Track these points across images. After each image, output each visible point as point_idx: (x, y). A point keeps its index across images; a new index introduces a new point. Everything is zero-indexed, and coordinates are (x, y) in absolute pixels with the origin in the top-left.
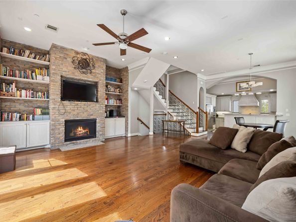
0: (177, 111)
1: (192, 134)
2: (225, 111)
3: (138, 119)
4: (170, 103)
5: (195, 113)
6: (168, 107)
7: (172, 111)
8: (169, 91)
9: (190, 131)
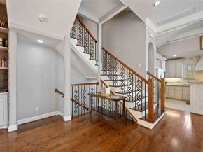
0: (113, 78)
1: (140, 122)
2: (175, 77)
3: (56, 91)
4: (104, 66)
5: (146, 82)
6: (102, 73)
7: (106, 78)
8: (103, 48)
9: (137, 115)
